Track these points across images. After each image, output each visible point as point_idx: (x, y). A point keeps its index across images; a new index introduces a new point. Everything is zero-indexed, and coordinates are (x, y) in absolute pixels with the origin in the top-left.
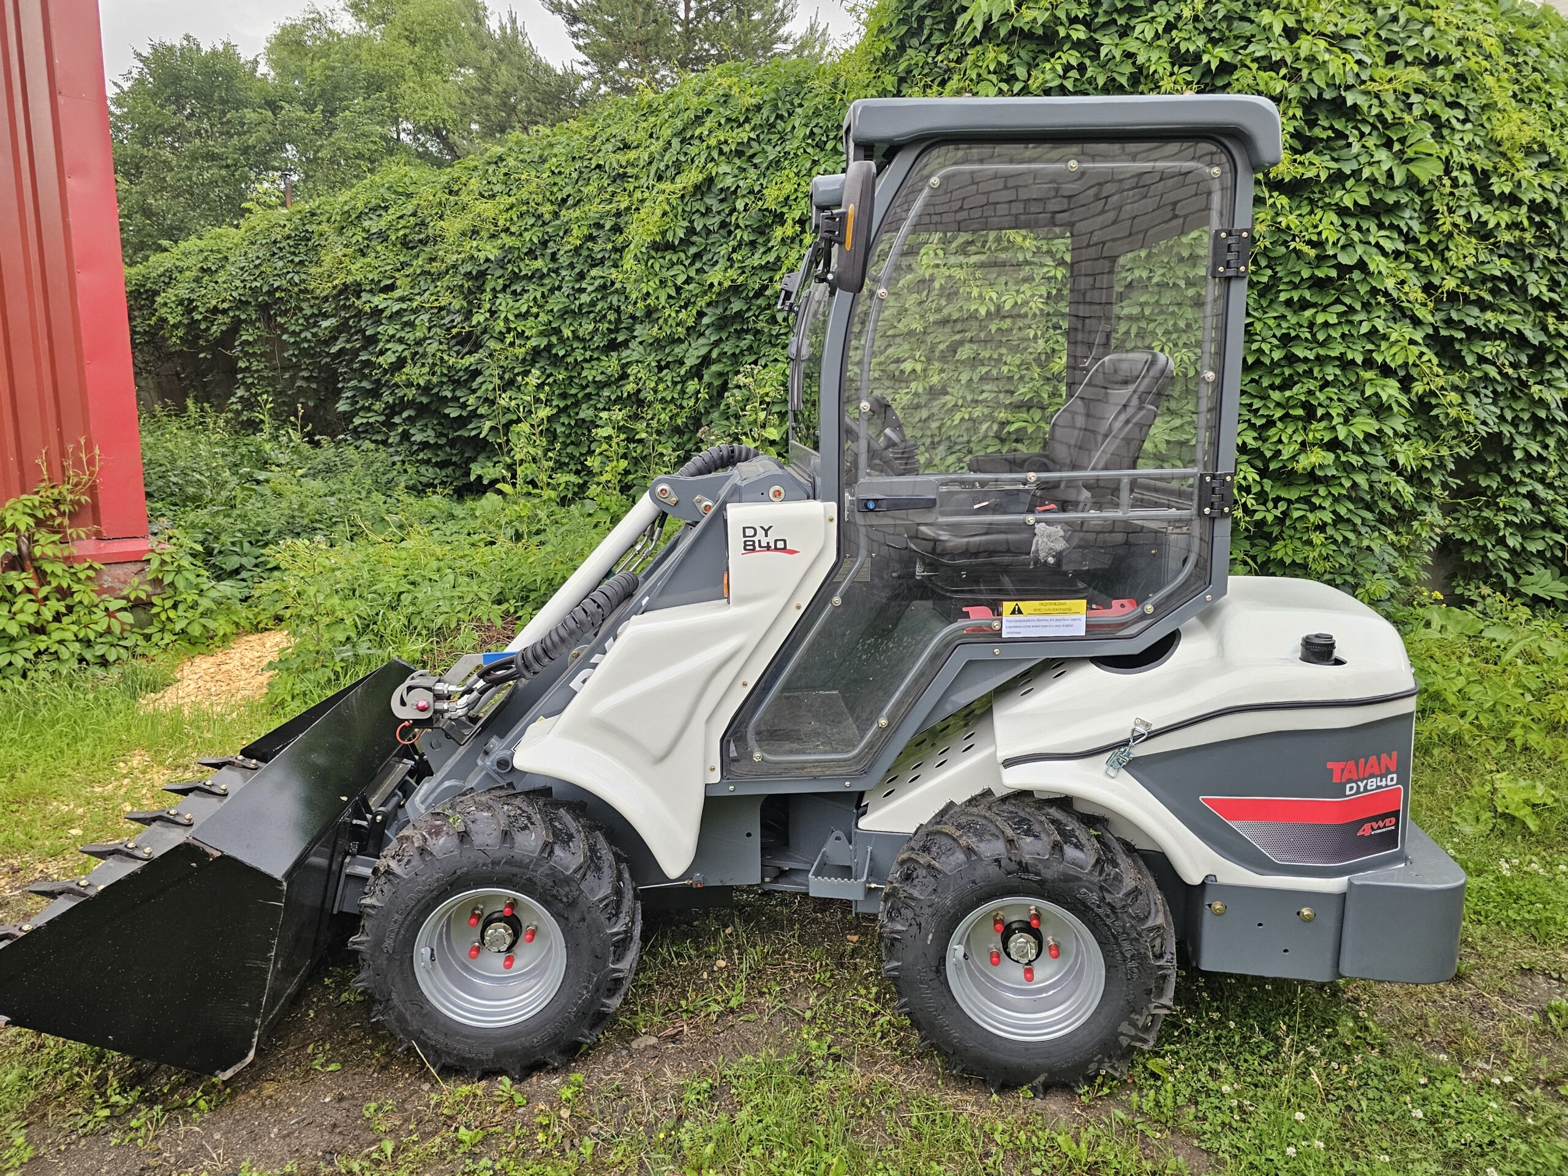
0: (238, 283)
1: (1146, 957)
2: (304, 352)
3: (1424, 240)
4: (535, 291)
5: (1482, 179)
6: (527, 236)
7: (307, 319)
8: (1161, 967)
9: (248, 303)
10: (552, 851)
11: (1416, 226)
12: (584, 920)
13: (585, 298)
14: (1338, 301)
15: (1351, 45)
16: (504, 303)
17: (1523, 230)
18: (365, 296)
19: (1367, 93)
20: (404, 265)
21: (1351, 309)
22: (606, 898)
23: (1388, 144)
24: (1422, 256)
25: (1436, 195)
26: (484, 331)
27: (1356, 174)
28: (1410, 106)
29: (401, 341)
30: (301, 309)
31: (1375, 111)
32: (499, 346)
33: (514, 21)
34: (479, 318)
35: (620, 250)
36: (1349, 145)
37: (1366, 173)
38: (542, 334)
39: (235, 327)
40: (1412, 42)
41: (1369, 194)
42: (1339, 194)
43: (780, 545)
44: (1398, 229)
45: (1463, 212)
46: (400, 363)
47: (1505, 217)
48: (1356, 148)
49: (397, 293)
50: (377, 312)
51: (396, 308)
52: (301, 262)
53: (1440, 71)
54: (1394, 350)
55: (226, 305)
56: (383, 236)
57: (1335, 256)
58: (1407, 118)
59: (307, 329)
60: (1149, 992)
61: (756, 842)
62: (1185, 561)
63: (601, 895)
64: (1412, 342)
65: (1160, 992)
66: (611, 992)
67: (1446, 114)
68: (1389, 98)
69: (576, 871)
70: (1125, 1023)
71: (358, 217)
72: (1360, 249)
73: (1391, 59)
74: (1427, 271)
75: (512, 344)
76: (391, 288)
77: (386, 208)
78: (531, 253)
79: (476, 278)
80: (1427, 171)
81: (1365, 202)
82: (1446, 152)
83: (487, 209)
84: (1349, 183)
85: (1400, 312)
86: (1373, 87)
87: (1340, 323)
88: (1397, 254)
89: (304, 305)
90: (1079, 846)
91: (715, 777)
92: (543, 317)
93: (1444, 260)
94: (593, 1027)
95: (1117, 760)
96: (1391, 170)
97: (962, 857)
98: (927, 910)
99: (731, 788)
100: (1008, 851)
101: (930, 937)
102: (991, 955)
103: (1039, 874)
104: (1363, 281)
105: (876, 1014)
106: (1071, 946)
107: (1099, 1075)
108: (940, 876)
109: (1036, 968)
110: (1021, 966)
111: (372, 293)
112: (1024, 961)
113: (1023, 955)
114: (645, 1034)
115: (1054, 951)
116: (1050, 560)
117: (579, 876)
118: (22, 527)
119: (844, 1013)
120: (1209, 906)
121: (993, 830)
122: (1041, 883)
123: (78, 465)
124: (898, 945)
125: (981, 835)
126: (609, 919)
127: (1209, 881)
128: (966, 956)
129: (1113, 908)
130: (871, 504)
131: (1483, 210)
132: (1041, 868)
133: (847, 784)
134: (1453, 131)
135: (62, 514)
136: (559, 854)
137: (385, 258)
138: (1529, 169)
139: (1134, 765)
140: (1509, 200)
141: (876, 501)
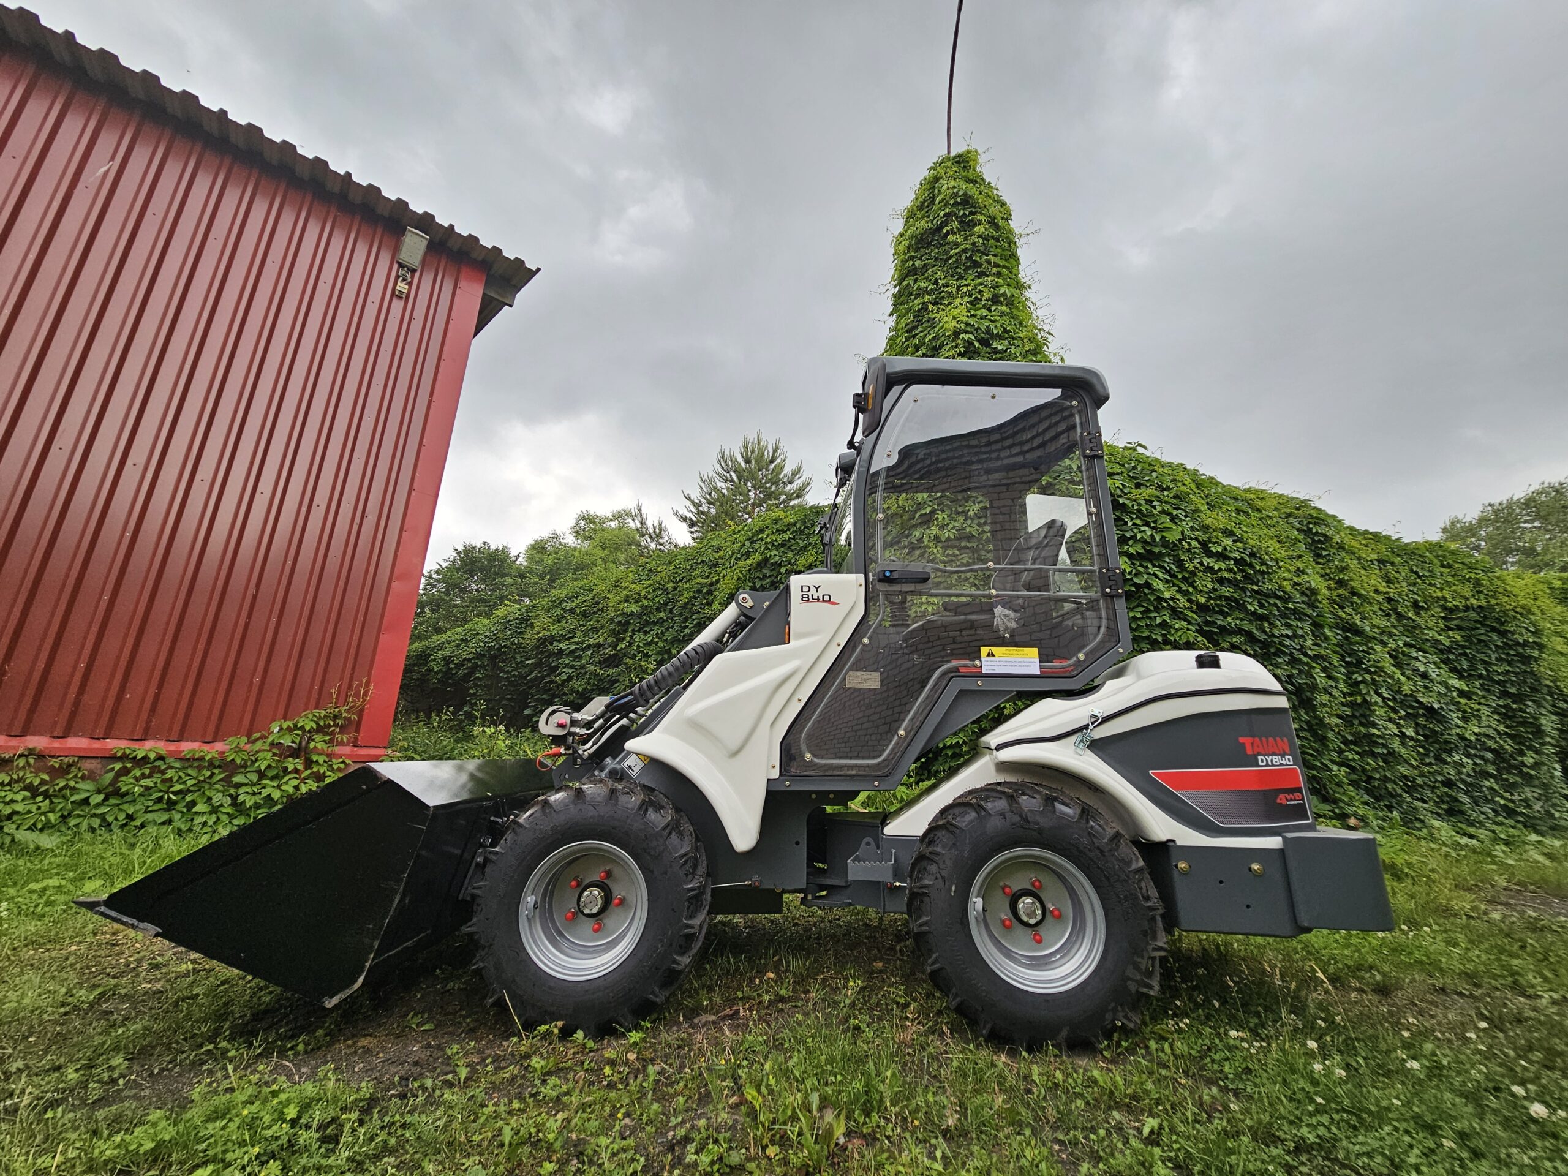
0: (481, 644)
1: (1137, 898)
2: (511, 684)
3: (1180, 576)
4: (657, 630)
5: (1204, 545)
6: (657, 600)
7: (517, 663)
8: (1151, 909)
9: (484, 655)
10: (646, 811)
11: (1174, 567)
12: (666, 873)
13: (687, 631)
15: (1116, 477)
16: (638, 637)
17: (1235, 573)
18: (555, 644)
19: (1128, 499)
20: (583, 625)
21: (1149, 611)
22: (686, 854)
23: (1147, 524)
24: (1182, 585)
25: (1180, 553)
26: (625, 655)
27: (1134, 537)
28: (1154, 507)
29: (572, 667)
30: (515, 659)
31: (1136, 507)
32: (631, 662)
33: (660, 525)
34: (622, 646)
35: (710, 604)
36: (1126, 523)
37: (1139, 536)
38: (658, 653)
39: (473, 669)
40: (1147, 478)
41: (1143, 547)
42: (1126, 547)
43: (826, 598)
44: (1163, 567)
45: (1199, 560)
46: (570, 678)
47: (1223, 566)
48: (1130, 524)
49: (576, 640)
50: (561, 652)
51: (573, 647)
52: (521, 633)
53: (1166, 493)
54: (1179, 633)
55: (471, 656)
56: (572, 611)
58: (1155, 512)
59: (516, 669)
60: (1145, 934)
61: (802, 853)
62: (1099, 628)
63: (682, 851)
64: (1188, 629)
65: (1155, 937)
66: (683, 950)
67: (1175, 512)
68: (1143, 502)
69: (664, 828)
70: (1130, 967)
71: (560, 603)
72: (1145, 576)
73: (1138, 486)
74: (1187, 593)
75: (640, 660)
76: (573, 637)
77: (576, 598)
78: (658, 610)
79: (623, 625)
80: (1173, 537)
81: (1142, 551)
82: (1180, 529)
83: (637, 587)
84: (1131, 542)
85: (1176, 614)
86: (1130, 495)
88: (1167, 581)
89: (518, 656)
90: (1064, 804)
91: (775, 774)
92: (661, 644)
93: (1195, 588)
94: (664, 985)
95: (1082, 741)
96: (1152, 536)
97: (974, 815)
98: (949, 863)
99: (787, 783)
100: (1010, 805)
101: (953, 888)
102: (1003, 922)
103: (1037, 823)
104: (1151, 594)
105: (906, 1005)
106: (1069, 911)
107: (1115, 1028)
108: (957, 832)
109: (1043, 931)
110: (1029, 930)
111: (560, 641)
112: (1033, 921)
113: (1031, 914)
114: (706, 1010)
115: (1056, 913)
116: (1007, 635)
117: (666, 833)
118: (307, 728)
119: (878, 1004)
120: (1176, 866)
121: (995, 794)
122: (1040, 831)
123: (357, 695)
124: (926, 900)
125: (986, 799)
126: (687, 875)
127: (1171, 844)
128: (984, 910)
129: (1102, 852)
130: (888, 574)
131: (1209, 560)
132: (1038, 818)
133: (876, 783)
134: (1181, 520)
135: (336, 725)
136: (652, 815)
137: (571, 623)
138: (1228, 542)
139: (1096, 746)
140: (1222, 556)
141: (891, 572)
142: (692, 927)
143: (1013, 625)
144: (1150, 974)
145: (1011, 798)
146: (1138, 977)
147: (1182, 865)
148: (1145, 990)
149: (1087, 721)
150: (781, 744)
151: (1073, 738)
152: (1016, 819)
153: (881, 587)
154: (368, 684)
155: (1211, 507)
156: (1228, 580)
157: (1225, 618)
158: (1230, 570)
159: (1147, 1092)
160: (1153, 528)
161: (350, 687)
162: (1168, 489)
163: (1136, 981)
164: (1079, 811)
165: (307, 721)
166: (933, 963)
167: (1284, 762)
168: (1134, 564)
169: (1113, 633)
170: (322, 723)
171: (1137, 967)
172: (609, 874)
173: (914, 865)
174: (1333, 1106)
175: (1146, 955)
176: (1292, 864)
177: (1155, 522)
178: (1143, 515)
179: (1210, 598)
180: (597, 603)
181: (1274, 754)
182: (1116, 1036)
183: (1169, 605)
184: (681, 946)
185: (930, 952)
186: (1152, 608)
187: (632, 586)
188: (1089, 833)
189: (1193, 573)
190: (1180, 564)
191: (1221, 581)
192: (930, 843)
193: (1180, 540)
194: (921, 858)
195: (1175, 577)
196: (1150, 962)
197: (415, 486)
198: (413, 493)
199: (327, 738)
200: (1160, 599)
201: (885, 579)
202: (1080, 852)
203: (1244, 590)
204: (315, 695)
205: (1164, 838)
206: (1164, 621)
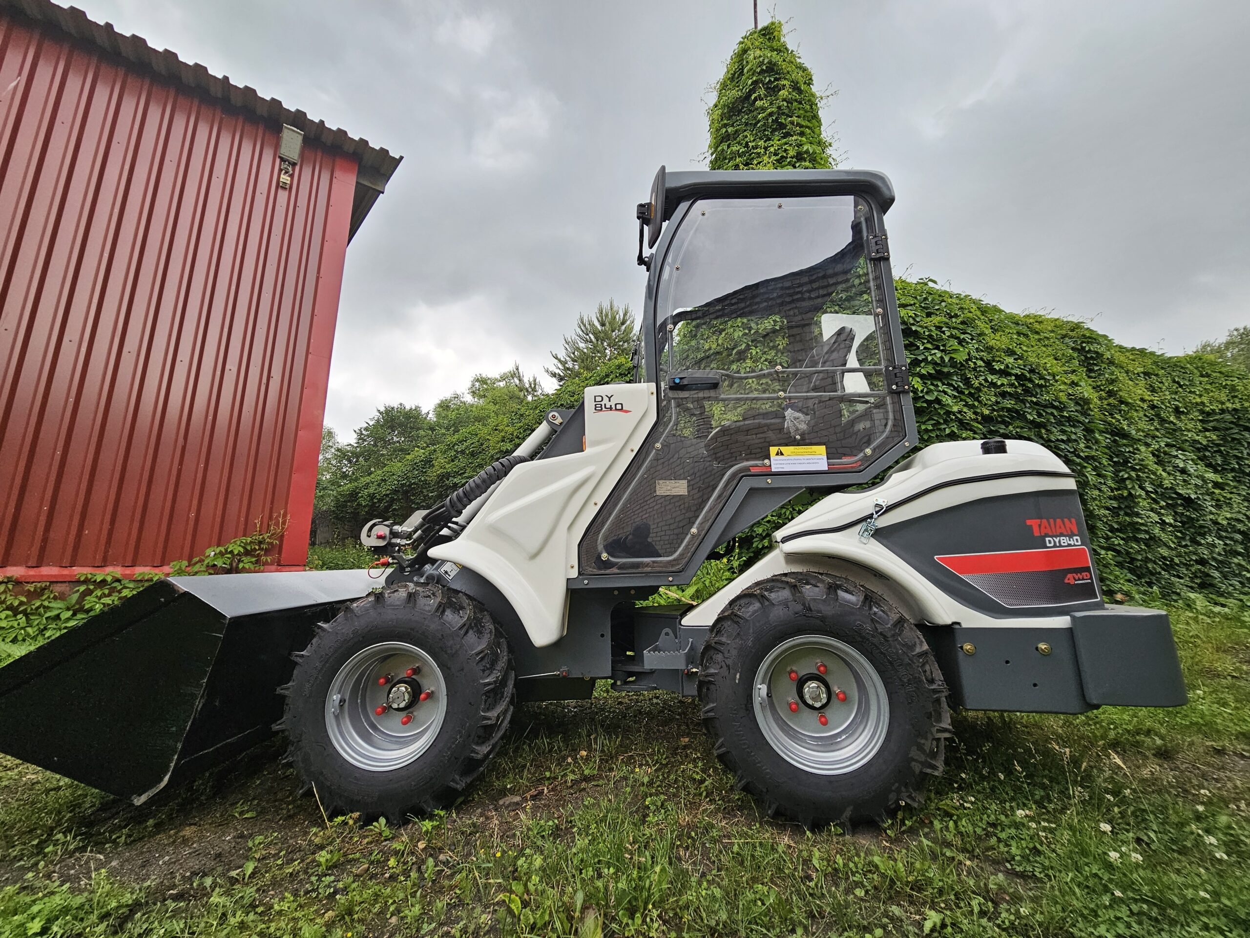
0: (396, 482)
1: (921, 681)
3: (967, 392)
5: (988, 364)
7: (424, 496)
8: (935, 691)
9: (398, 491)
10: (443, 611)
11: (961, 385)
12: (463, 669)
14: (930, 419)
15: (909, 308)
17: (1016, 387)
18: (451, 479)
19: (920, 326)
20: (471, 463)
21: (939, 423)
22: (482, 652)
23: (937, 348)
24: (968, 400)
25: (967, 371)
27: (925, 360)
28: (944, 332)
30: (422, 492)
31: (927, 333)
36: (918, 348)
37: (930, 358)
39: (391, 503)
40: (937, 307)
41: (934, 368)
42: (918, 369)
43: (619, 407)
44: (952, 385)
45: (983, 378)
47: (1005, 381)
48: (922, 348)
49: (466, 475)
53: (954, 320)
55: (388, 492)
56: (463, 452)
57: (923, 397)
58: (944, 336)
59: (424, 501)
60: (929, 716)
62: (886, 425)
63: (479, 648)
65: (939, 719)
66: (483, 740)
67: (962, 336)
68: (933, 329)
69: (461, 628)
70: (914, 748)
72: (936, 393)
73: (929, 315)
74: (973, 406)
77: (466, 441)
80: (961, 357)
81: (933, 372)
82: (967, 350)
83: (510, 429)
84: (922, 364)
86: (922, 323)
87: (933, 430)
88: (955, 397)
89: (424, 491)
90: (847, 591)
91: (574, 573)
93: (980, 402)
94: (464, 773)
95: (866, 530)
96: (942, 358)
97: (757, 605)
98: (734, 652)
99: (586, 582)
100: (793, 595)
101: (738, 676)
102: (790, 705)
103: (819, 611)
104: (941, 408)
105: (702, 781)
106: (855, 694)
107: (899, 807)
108: (741, 621)
109: (829, 713)
110: (816, 713)
111: (454, 477)
112: (818, 705)
113: (817, 698)
114: (512, 791)
115: (841, 696)
116: (798, 437)
117: (462, 632)
118: (236, 552)
119: (676, 781)
120: (962, 648)
121: (780, 585)
122: (823, 619)
123: (277, 524)
124: (712, 687)
125: (770, 590)
126: (484, 671)
127: (957, 626)
128: (769, 695)
129: (885, 637)
130: (677, 381)
131: (993, 377)
132: (822, 607)
133: (671, 579)
134: (968, 343)
135: (262, 549)
136: (449, 615)
137: (462, 462)
138: (1010, 360)
139: (880, 534)
140: (1004, 373)
141: (681, 379)
142: (489, 719)
143: (803, 427)
144: (934, 755)
145: (794, 587)
146: (922, 758)
147: (967, 647)
148: (929, 771)
149: (871, 510)
150: (579, 545)
151: (857, 528)
152: (799, 607)
153: (671, 394)
154: (285, 515)
155: (994, 330)
156: (1010, 394)
157: (1007, 427)
158: (1012, 385)
159: (930, 881)
160: (942, 351)
161: (270, 518)
162: (956, 316)
163: (921, 763)
164: (862, 598)
165: (236, 547)
166: (719, 748)
167: (1072, 543)
168: (925, 383)
169: (899, 429)
170: (249, 548)
171: (921, 748)
172: (417, 671)
173: (703, 654)
174: (1131, 894)
175: (930, 737)
176: (1081, 642)
177: (944, 345)
178: (934, 340)
179: (994, 410)
180: (482, 445)
181: (1062, 535)
182: (900, 815)
183: (957, 417)
184: (479, 737)
185: (717, 736)
186: (942, 421)
187: (507, 429)
188: (872, 620)
189: (978, 390)
190: (967, 381)
191: (1004, 395)
192: (718, 632)
193: (967, 361)
194: (708, 648)
195: (963, 393)
196: (935, 743)
197: (310, 351)
198: (310, 356)
199: (254, 560)
200: (948, 413)
201: (675, 387)
202: (864, 638)
203: (1023, 402)
204: (242, 527)
205: (949, 621)
206: (953, 431)
